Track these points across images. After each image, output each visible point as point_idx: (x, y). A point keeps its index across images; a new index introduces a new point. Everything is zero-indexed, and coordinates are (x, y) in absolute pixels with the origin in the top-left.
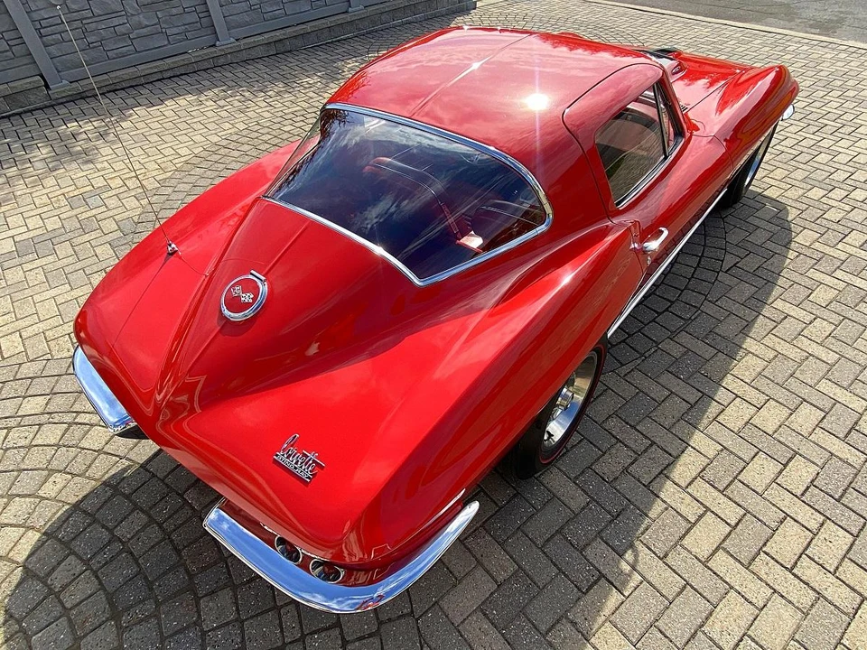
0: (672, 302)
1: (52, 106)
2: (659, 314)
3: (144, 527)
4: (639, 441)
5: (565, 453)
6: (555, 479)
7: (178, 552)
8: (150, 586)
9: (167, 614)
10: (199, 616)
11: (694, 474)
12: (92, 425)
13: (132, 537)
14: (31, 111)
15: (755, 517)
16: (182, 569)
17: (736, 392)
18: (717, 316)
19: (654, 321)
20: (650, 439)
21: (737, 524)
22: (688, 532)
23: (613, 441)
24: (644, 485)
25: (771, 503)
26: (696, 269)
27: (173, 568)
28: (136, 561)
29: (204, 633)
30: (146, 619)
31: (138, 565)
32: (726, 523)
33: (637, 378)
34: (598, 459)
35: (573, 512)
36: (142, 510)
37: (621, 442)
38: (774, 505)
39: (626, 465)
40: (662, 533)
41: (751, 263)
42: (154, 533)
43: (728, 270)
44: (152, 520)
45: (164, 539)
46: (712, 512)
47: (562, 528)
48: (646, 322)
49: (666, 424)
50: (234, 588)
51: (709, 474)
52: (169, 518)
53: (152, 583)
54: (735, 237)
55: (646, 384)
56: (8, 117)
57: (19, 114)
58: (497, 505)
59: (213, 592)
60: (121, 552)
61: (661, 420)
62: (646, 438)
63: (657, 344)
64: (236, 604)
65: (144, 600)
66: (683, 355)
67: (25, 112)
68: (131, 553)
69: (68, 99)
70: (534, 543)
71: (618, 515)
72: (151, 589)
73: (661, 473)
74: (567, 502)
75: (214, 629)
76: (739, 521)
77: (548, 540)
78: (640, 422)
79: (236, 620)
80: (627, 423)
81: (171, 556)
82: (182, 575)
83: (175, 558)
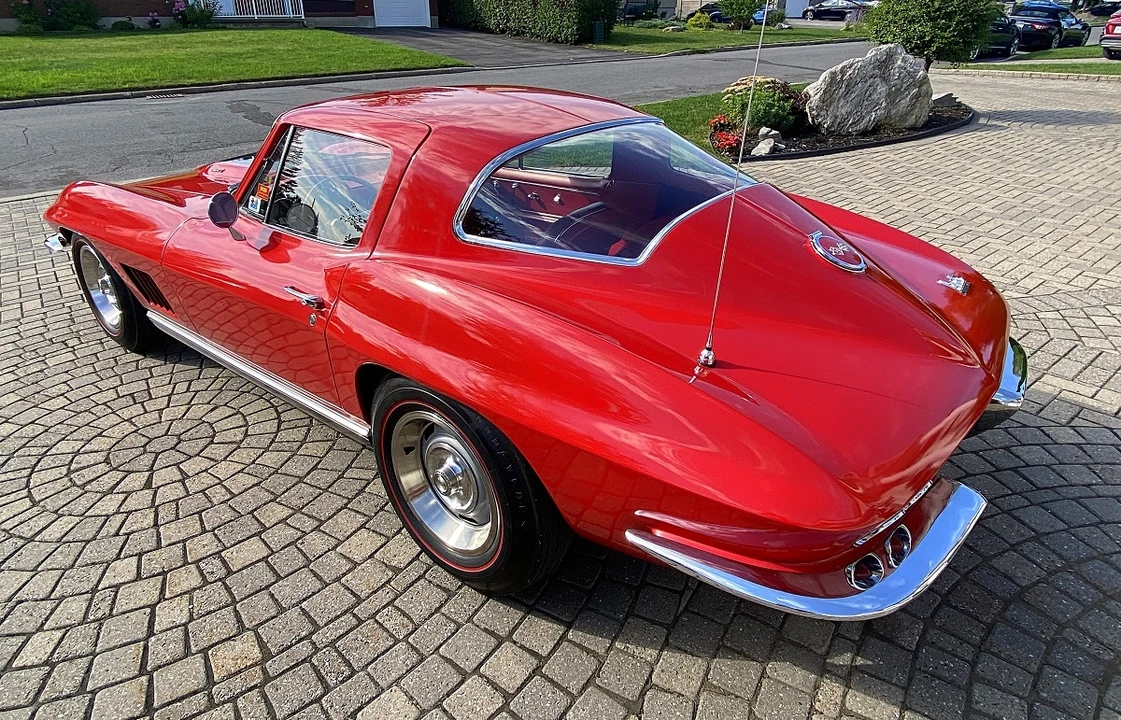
3: (992, 684)
7: (990, 629)
8: (1051, 644)
9: (1064, 613)
10: (1039, 582)
28: (1038, 675)
29: (1050, 574)
30: (1086, 633)
31: (1040, 669)
36: (969, 700)
42: (988, 666)
44: (974, 678)
45: (987, 651)
52: (956, 656)
59: (1006, 577)
60: (1043, 701)
65: (1071, 643)
68: (1034, 686)
72: (1054, 641)
75: (1038, 565)
79: (1015, 551)
81: (1002, 633)
82: (1013, 612)
83: (1000, 627)
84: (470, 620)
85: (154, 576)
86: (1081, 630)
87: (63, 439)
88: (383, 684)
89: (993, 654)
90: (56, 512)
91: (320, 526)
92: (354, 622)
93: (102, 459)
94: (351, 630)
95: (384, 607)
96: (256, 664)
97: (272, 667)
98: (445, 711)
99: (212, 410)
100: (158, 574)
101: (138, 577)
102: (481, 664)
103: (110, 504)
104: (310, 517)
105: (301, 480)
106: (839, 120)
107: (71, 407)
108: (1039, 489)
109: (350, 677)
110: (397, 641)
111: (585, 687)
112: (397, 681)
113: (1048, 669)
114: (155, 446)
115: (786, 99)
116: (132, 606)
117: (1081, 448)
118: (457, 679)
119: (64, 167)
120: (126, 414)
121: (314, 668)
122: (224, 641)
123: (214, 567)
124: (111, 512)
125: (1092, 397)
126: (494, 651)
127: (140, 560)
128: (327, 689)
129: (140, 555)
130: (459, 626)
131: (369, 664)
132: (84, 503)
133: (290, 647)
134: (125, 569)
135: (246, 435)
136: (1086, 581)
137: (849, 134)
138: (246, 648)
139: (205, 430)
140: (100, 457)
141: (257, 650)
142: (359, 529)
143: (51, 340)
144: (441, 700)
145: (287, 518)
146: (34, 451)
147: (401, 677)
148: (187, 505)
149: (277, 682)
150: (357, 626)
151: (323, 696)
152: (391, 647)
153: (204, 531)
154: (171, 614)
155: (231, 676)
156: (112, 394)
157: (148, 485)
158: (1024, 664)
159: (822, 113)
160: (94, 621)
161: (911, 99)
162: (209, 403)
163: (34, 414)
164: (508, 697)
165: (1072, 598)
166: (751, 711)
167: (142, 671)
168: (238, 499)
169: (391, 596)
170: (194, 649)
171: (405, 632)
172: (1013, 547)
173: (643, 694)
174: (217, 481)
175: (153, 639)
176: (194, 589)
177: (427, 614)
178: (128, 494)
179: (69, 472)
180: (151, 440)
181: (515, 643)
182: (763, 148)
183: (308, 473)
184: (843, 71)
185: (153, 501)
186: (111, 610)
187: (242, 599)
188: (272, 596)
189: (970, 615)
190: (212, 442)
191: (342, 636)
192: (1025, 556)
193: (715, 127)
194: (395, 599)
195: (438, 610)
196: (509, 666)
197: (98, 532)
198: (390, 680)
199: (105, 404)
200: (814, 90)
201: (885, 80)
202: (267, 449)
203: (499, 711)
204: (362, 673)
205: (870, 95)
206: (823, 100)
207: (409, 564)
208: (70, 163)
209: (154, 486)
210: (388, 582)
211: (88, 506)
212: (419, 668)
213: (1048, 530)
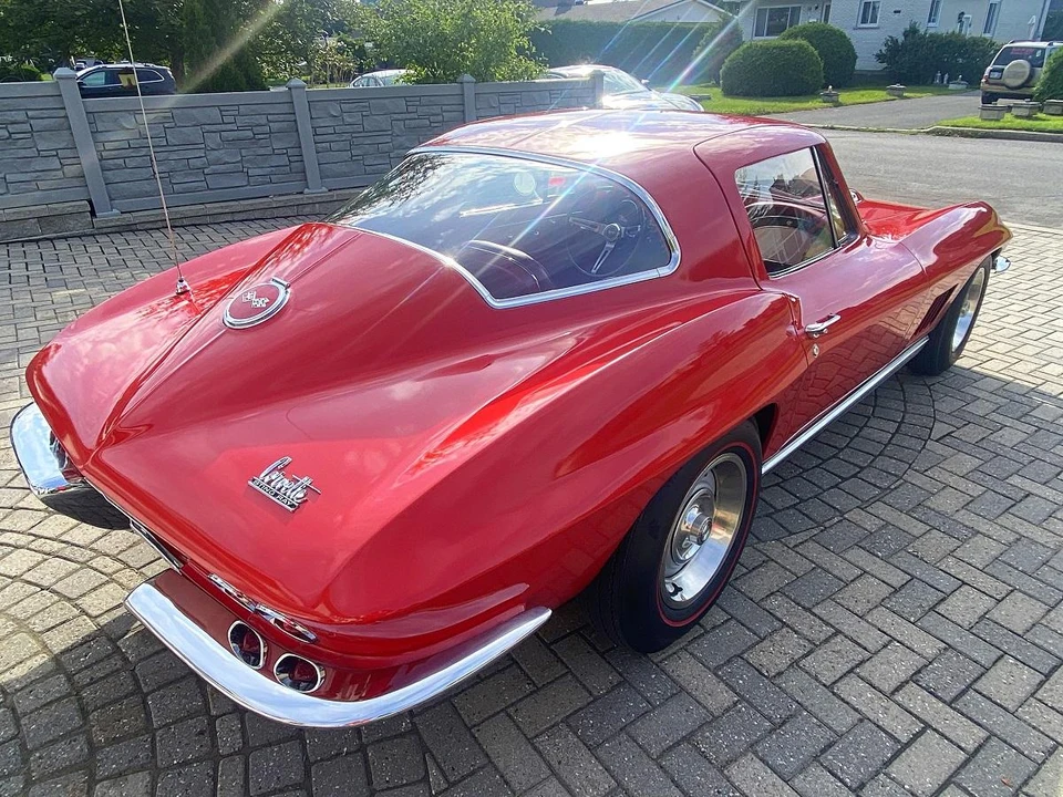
0: (862, 468)
1: (93, 235)
2: (844, 479)
4: (817, 628)
5: (702, 635)
6: (685, 666)
7: (85, 714)
8: (25, 754)
11: (903, 677)
12: (17, 547)
13: (22, 689)
14: (66, 238)
15: (1005, 742)
16: (82, 738)
17: (961, 577)
18: (928, 487)
19: (836, 486)
20: (833, 627)
21: (977, 751)
22: (896, 755)
23: (777, 624)
24: (824, 685)
25: (1029, 725)
26: (893, 435)
27: (69, 736)
28: (17, 720)
31: (18, 726)
32: (959, 747)
33: (813, 550)
34: (753, 646)
35: (712, 714)
37: (788, 626)
38: (1034, 728)
39: (796, 657)
40: (856, 754)
41: (972, 433)
42: (58, 686)
43: (940, 439)
45: (69, 695)
46: (935, 730)
47: (692, 733)
48: (825, 487)
49: (858, 609)
50: (156, 773)
51: (926, 678)
53: (31, 752)
54: (945, 406)
55: (826, 559)
56: (37, 241)
57: (51, 240)
58: (591, 694)
59: (120, 775)
61: (852, 605)
62: (828, 624)
63: (842, 514)
65: (10, 775)
66: (880, 529)
67: (59, 238)
69: (113, 230)
70: (645, 751)
71: (784, 723)
72: (25, 761)
73: (851, 671)
74: (701, 698)
76: (981, 746)
77: (670, 749)
78: (818, 604)
80: (798, 604)
81: (72, 719)
82: (80, 746)
83: (77, 722)
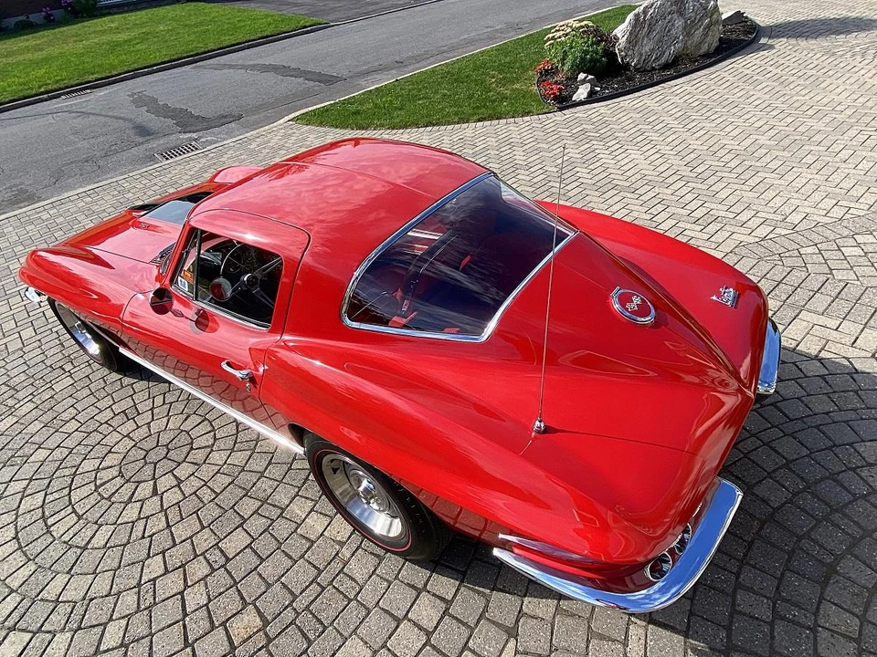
3: (750, 589)
7: (751, 544)
8: (791, 554)
9: (802, 527)
10: (786, 503)
28: (780, 580)
29: (795, 494)
30: (815, 541)
31: (783, 574)
36: (733, 604)
42: (748, 576)
44: (738, 586)
45: (748, 564)
52: (726, 570)
59: (764, 501)
60: (785, 600)
64: (760, 482)
68: (777, 589)
72: (793, 550)
75: (786, 488)
79: (771, 478)
81: (758, 548)
82: (767, 530)
83: (757, 544)
84: (396, 578)
85: (177, 569)
86: (812, 540)
87: (85, 459)
88: (346, 634)
89: (751, 565)
90: (96, 523)
91: (282, 514)
92: (319, 589)
93: (116, 473)
94: (318, 596)
95: (337, 575)
96: (260, 630)
97: (272, 630)
98: (389, 650)
99: (186, 419)
100: (180, 567)
101: (167, 571)
102: (408, 612)
103: (132, 512)
104: (274, 506)
105: (262, 474)
106: (643, 58)
107: (82, 429)
108: (791, 420)
109: (323, 632)
110: (350, 601)
111: (478, 622)
112: (355, 631)
113: (788, 574)
114: (152, 457)
115: (598, 43)
116: (168, 595)
117: (825, 379)
118: (393, 625)
119: (15, 186)
120: (124, 430)
121: (299, 628)
122: (235, 615)
123: (215, 556)
124: (134, 519)
125: (836, 330)
126: (415, 600)
127: (164, 557)
128: (310, 643)
129: (163, 553)
130: (390, 583)
131: (334, 620)
132: (113, 513)
133: (279, 614)
134: (155, 565)
135: (215, 439)
136: (819, 499)
137: (653, 69)
138: (250, 620)
139: (184, 439)
140: (114, 472)
141: (258, 619)
142: (310, 512)
143: (51, 366)
144: (386, 642)
145: (258, 509)
146: (67, 472)
147: (357, 628)
148: (188, 507)
149: (276, 641)
150: (322, 592)
151: (308, 648)
152: (347, 605)
153: (203, 528)
154: (195, 597)
155: (245, 641)
156: (108, 414)
157: (155, 492)
158: (771, 572)
159: (630, 53)
160: (145, 609)
161: (704, 29)
162: (182, 413)
163: (58, 438)
164: (429, 634)
165: (809, 514)
166: (589, 627)
167: (187, 644)
168: (221, 497)
169: (341, 565)
170: (217, 624)
171: (354, 593)
172: (770, 475)
173: (517, 621)
174: (203, 483)
175: (187, 619)
176: (207, 576)
177: (367, 576)
178: (143, 501)
179: (97, 487)
180: (147, 452)
181: (429, 592)
182: (582, 93)
183: (266, 468)
184: (645, 12)
185: (162, 505)
186: (155, 599)
187: (240, 581)
188: (260, 575)
189: (737, 536)
190: (192, 449)
191: (313, 601)
192: (777, 481)
193: (541, 73)
194: (344, 567)
195: (374, 572)
196: (426, 611)
197: (130, 537)
198: (350, 631)
199: (106, 423)
200: (621, 31)
201: (681, 14)
202: (232, 450)
203: (424, 646)
204: (331, 628)
205: (669, 31)
206: (629, 41)
207: (349, 538)
208: (18, 181)
209: (159, 493)
210: (337, 554)
211: (118, 515)
212: (367, 620)
213: (795, 456)
